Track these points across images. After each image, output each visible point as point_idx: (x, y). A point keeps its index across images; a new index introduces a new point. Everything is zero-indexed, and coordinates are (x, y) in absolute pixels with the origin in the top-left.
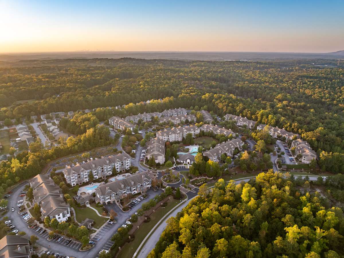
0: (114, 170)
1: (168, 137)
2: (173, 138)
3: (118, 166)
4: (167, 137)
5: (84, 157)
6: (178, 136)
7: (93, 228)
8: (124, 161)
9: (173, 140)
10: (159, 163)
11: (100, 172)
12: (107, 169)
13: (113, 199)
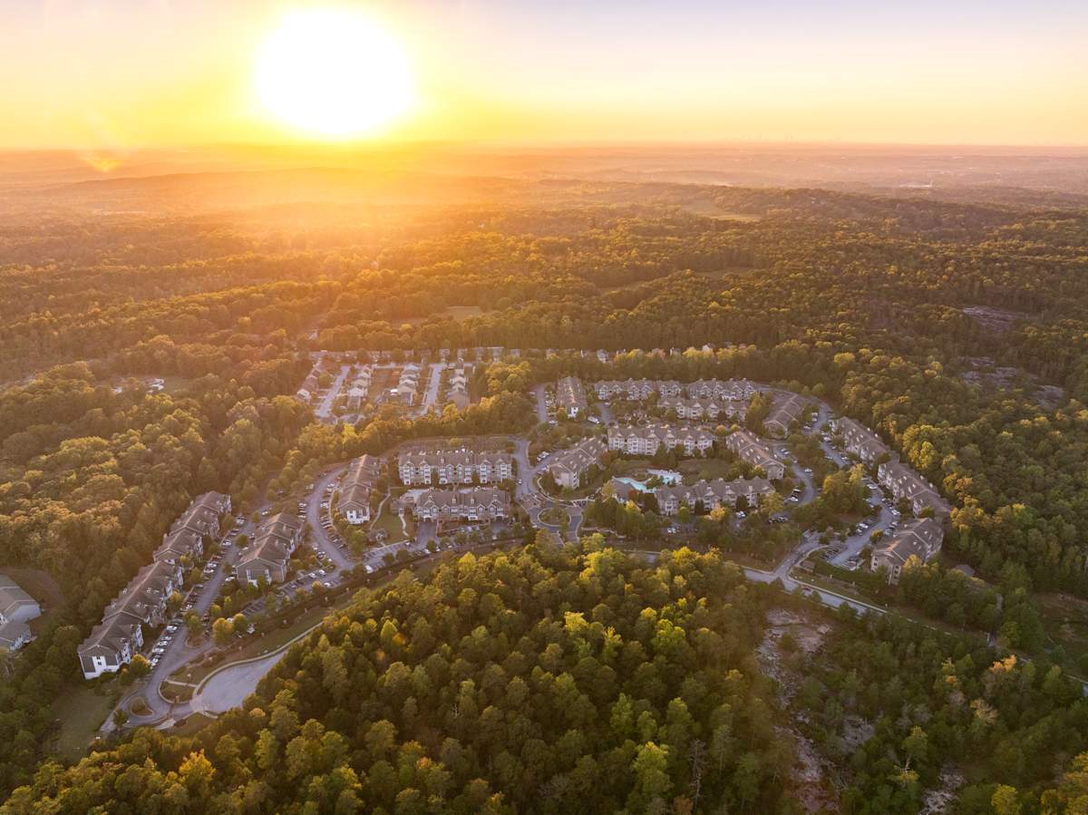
0: (475, 476)
1: (626, 441)
2: (637, 446)
3: (484, 471)
4: (623, 442)
5: (453, 445)
6: (649, 445)
7: (382, 543)
8: (497, 467)
9: (637, 450)
10: (562, 486)
11: (450, 473)
12: (464, 472)
13: (434, 516)
